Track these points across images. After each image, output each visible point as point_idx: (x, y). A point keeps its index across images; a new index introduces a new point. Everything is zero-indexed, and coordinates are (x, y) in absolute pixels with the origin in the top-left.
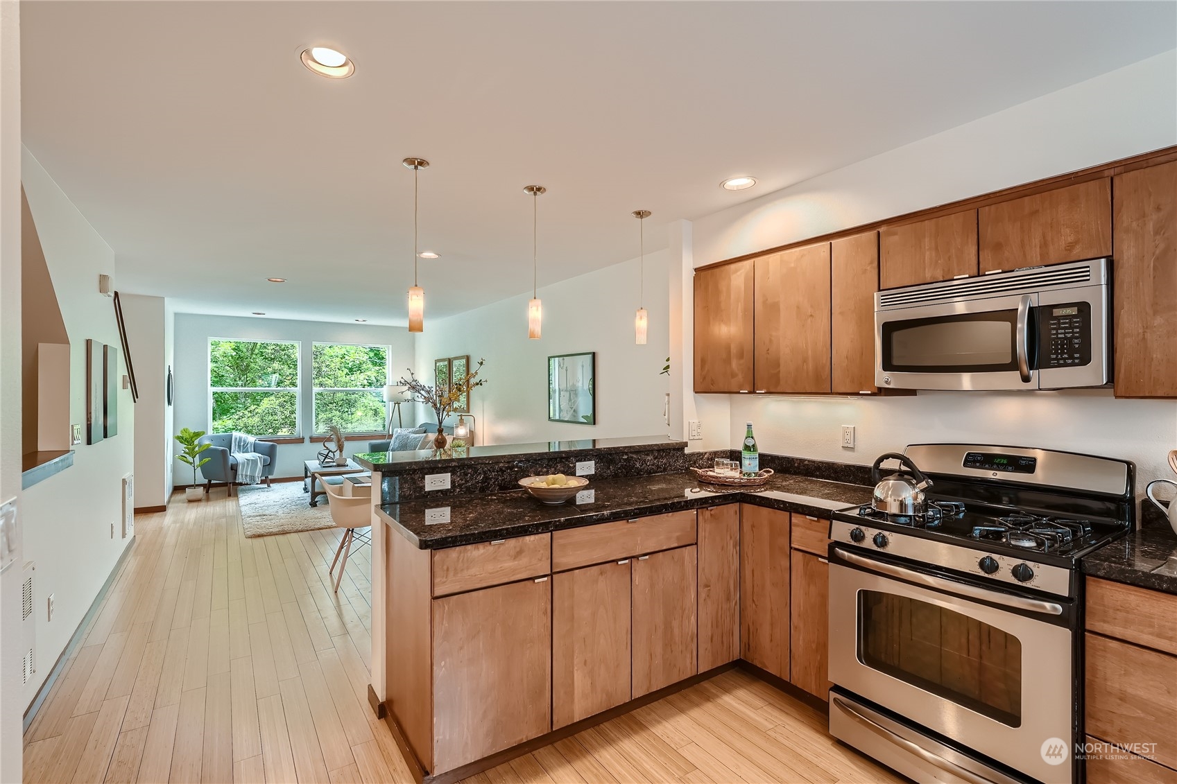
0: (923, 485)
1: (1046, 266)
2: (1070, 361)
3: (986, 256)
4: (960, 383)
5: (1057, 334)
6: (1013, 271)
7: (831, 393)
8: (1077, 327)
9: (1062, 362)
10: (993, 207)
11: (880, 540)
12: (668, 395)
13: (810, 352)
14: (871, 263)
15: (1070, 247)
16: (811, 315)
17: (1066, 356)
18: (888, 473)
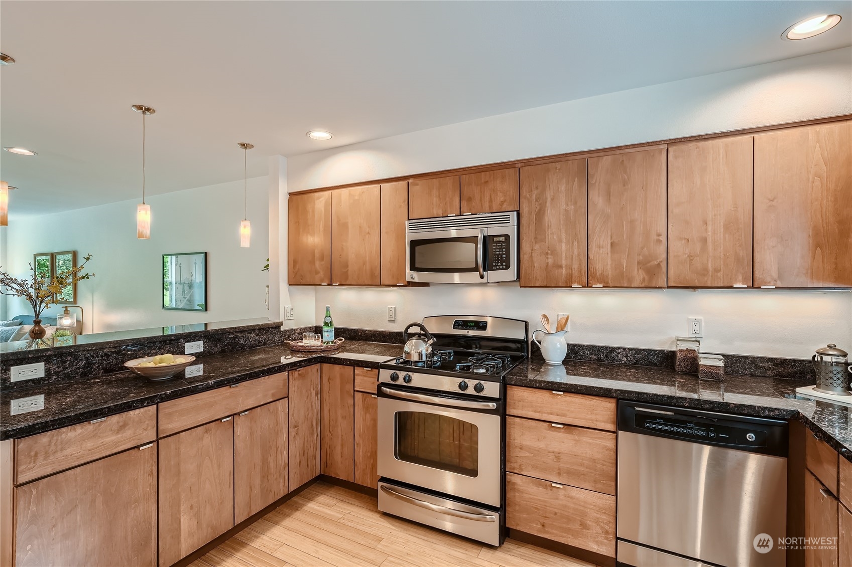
0: (431, 341)
1: (491, 213)
2: (501, 267)
3: (464, 203)
4: (453, 279)
5: (496, 251)
6: (476, 214)
7: (380, 285)
8: (504, 248)
9: (498, 267)
10: (467, 176)
11: (407, 378)
12: (268, 287)
13: (367, 258)
14: (404, 202)
15: (502, 203)
16: (368, 233)
17: (499, 264)
18: (413, 335)
